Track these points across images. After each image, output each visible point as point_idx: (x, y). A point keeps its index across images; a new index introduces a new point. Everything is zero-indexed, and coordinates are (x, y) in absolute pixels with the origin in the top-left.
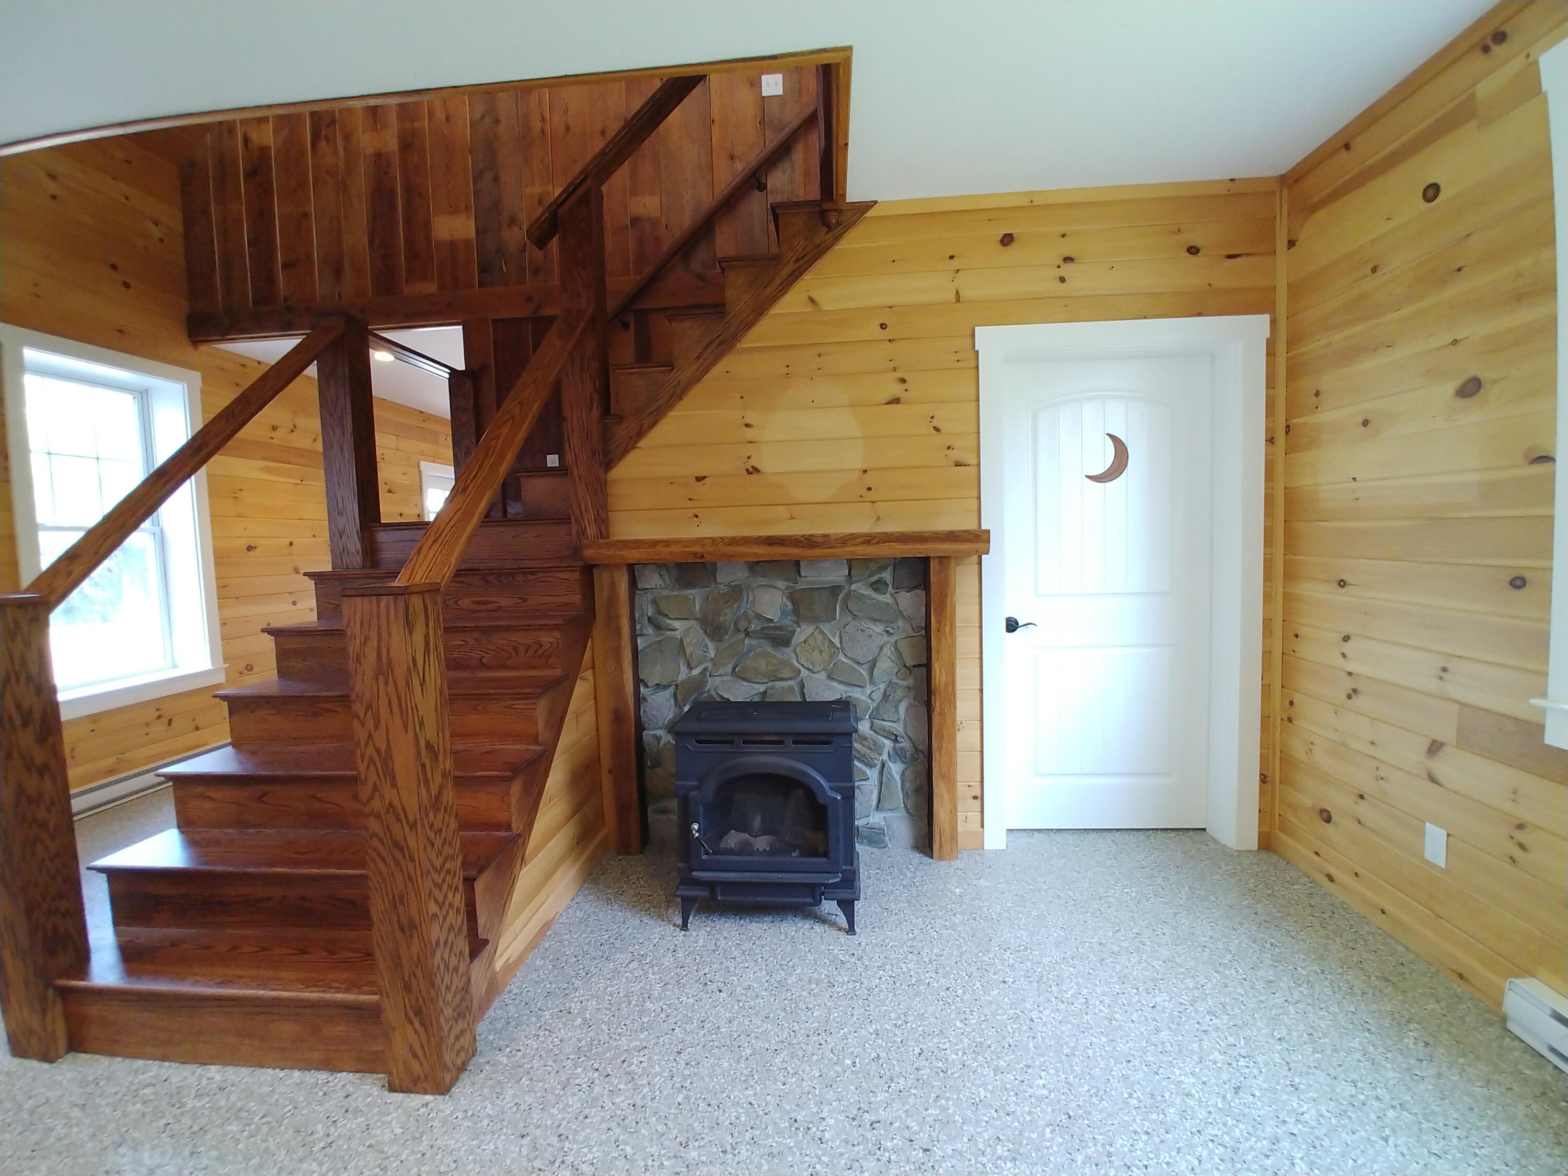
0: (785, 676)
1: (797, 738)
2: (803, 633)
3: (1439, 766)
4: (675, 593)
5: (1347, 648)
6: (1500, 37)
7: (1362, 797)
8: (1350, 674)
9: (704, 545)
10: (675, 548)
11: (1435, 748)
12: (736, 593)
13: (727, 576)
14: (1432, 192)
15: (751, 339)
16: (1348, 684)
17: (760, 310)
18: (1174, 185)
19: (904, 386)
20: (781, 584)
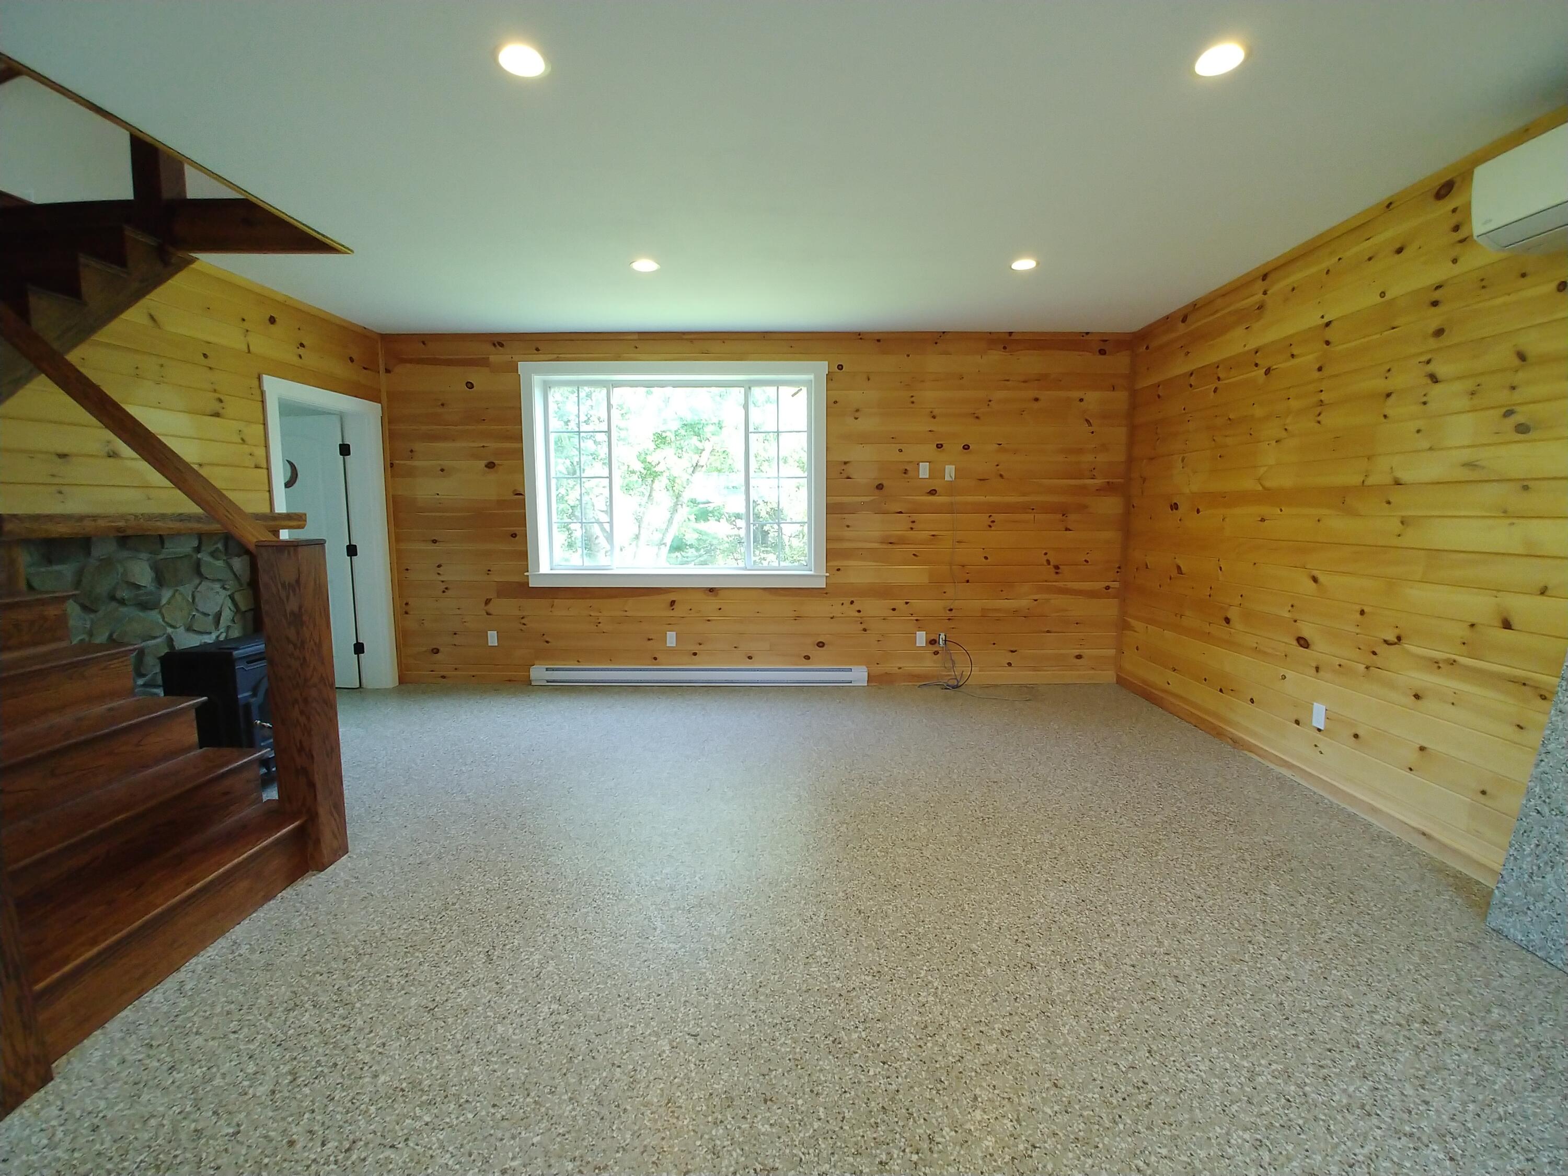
0: (158, 634)
1: (248, 660)
2: (166, 595)
3: (491, 608)
4: (43, 569)
5: (441, 570)
6: (502, 345)
7: (455, 634)
8: (443, 582)
9: (127, 521)
10: (101, 523)
11: (488, 602)
12: (107, 563)
13: (99, 551)
14: (470, 385)
15: (104, 335)
16: (443, 586)
17: (115, 312)
18: (344, 321)
19: (221, 405)
20: (144, 556)
